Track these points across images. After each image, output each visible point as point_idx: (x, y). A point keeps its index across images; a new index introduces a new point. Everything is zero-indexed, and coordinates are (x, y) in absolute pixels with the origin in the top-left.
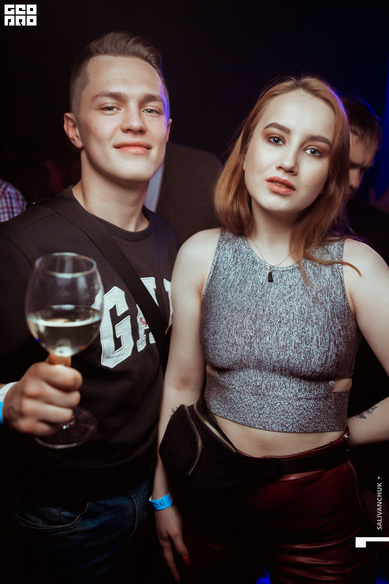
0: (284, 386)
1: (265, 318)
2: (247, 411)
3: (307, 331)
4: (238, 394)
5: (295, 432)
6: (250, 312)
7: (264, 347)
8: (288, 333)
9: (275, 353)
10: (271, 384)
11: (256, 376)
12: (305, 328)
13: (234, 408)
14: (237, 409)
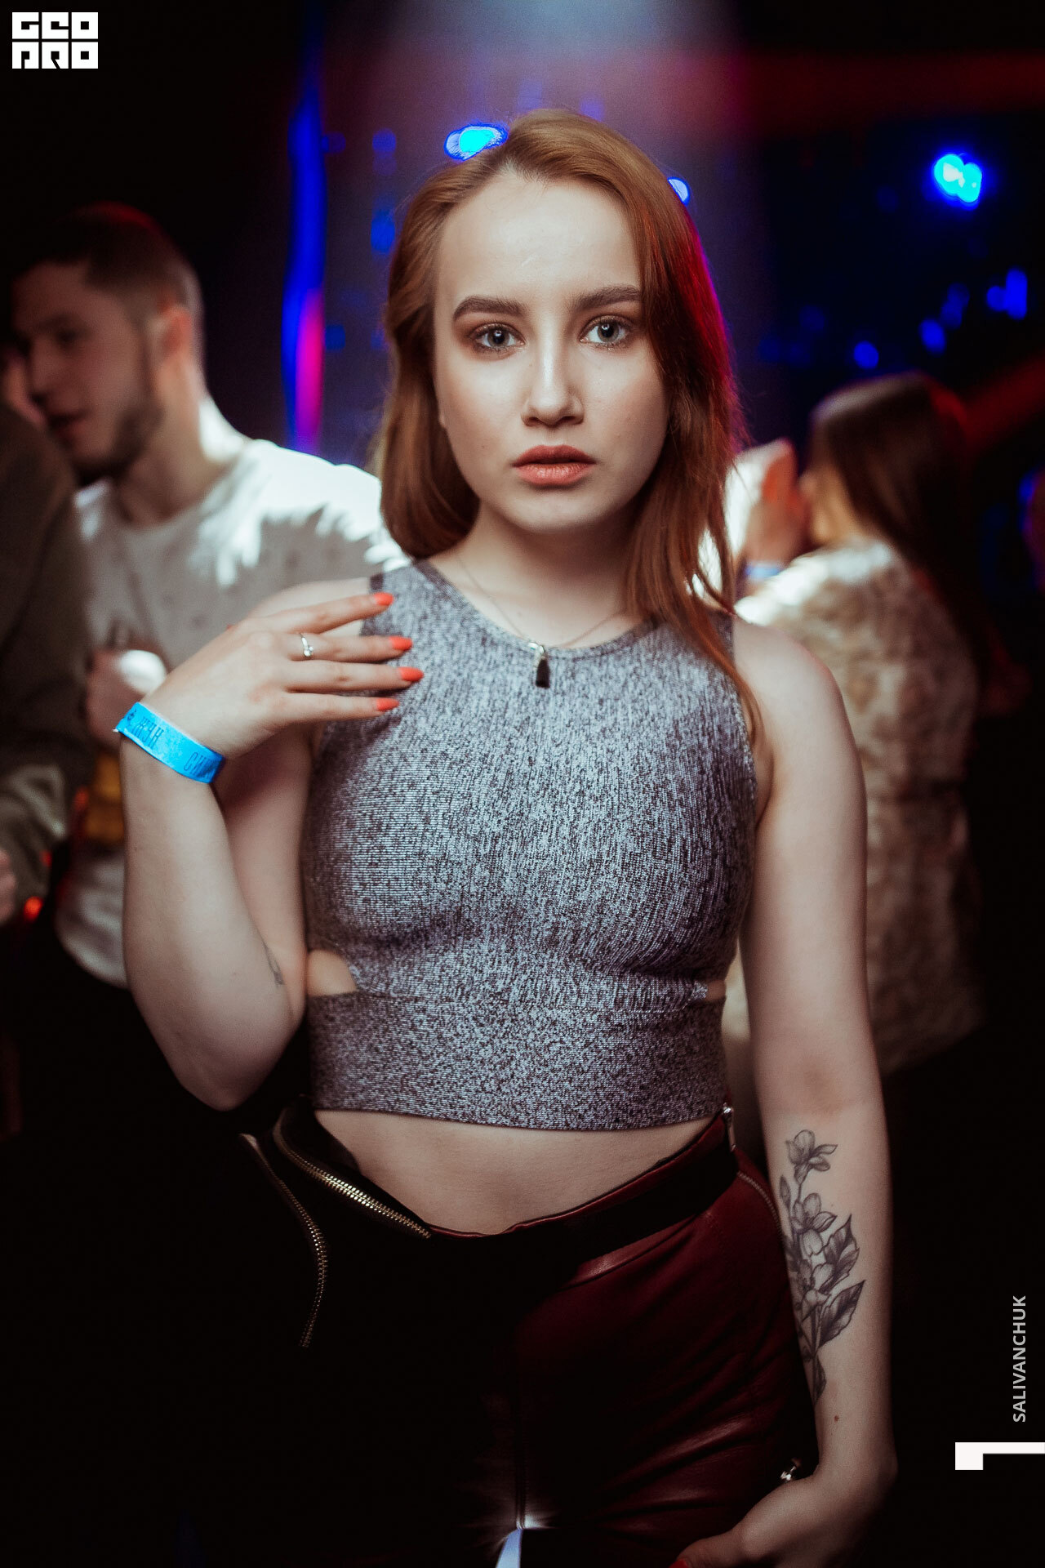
0: (575, 989)
1: (535, 782)
2: (461, 1077)
3: (656, 821)
4: (432, 1027)
5: (601, 1129)
6: (491, 764)
7: (532, 867)
8: (605, 823)
9: (564, 883)
10: (539, 985)
11: (496, 964)
12: (653, 813)
13: (420, 1073)
14: (430, 1075)
